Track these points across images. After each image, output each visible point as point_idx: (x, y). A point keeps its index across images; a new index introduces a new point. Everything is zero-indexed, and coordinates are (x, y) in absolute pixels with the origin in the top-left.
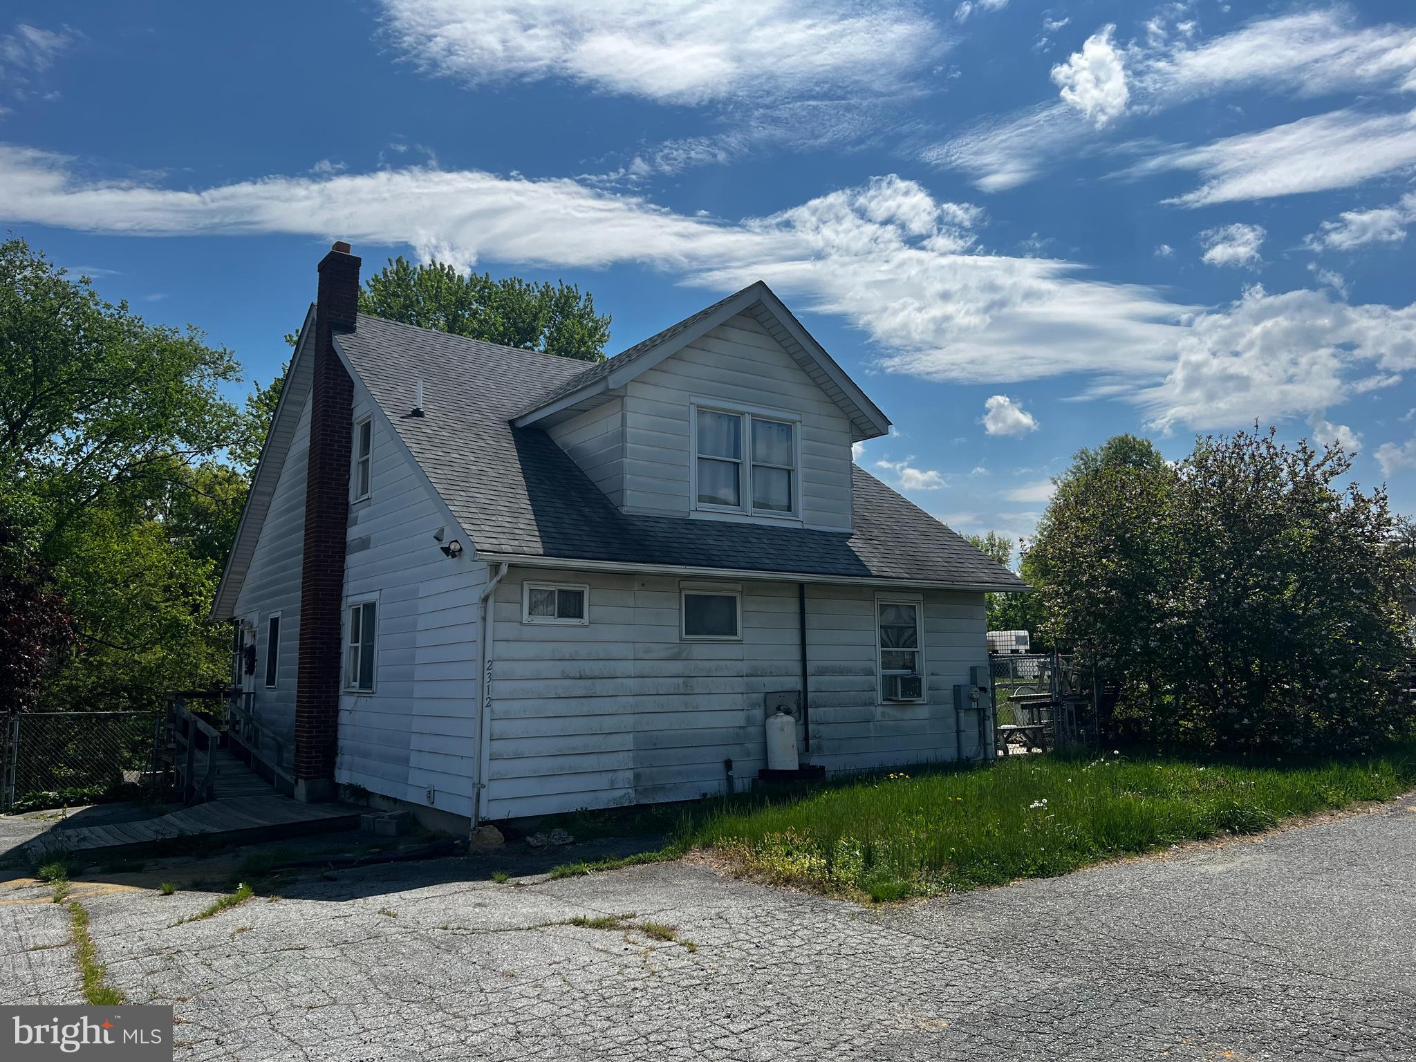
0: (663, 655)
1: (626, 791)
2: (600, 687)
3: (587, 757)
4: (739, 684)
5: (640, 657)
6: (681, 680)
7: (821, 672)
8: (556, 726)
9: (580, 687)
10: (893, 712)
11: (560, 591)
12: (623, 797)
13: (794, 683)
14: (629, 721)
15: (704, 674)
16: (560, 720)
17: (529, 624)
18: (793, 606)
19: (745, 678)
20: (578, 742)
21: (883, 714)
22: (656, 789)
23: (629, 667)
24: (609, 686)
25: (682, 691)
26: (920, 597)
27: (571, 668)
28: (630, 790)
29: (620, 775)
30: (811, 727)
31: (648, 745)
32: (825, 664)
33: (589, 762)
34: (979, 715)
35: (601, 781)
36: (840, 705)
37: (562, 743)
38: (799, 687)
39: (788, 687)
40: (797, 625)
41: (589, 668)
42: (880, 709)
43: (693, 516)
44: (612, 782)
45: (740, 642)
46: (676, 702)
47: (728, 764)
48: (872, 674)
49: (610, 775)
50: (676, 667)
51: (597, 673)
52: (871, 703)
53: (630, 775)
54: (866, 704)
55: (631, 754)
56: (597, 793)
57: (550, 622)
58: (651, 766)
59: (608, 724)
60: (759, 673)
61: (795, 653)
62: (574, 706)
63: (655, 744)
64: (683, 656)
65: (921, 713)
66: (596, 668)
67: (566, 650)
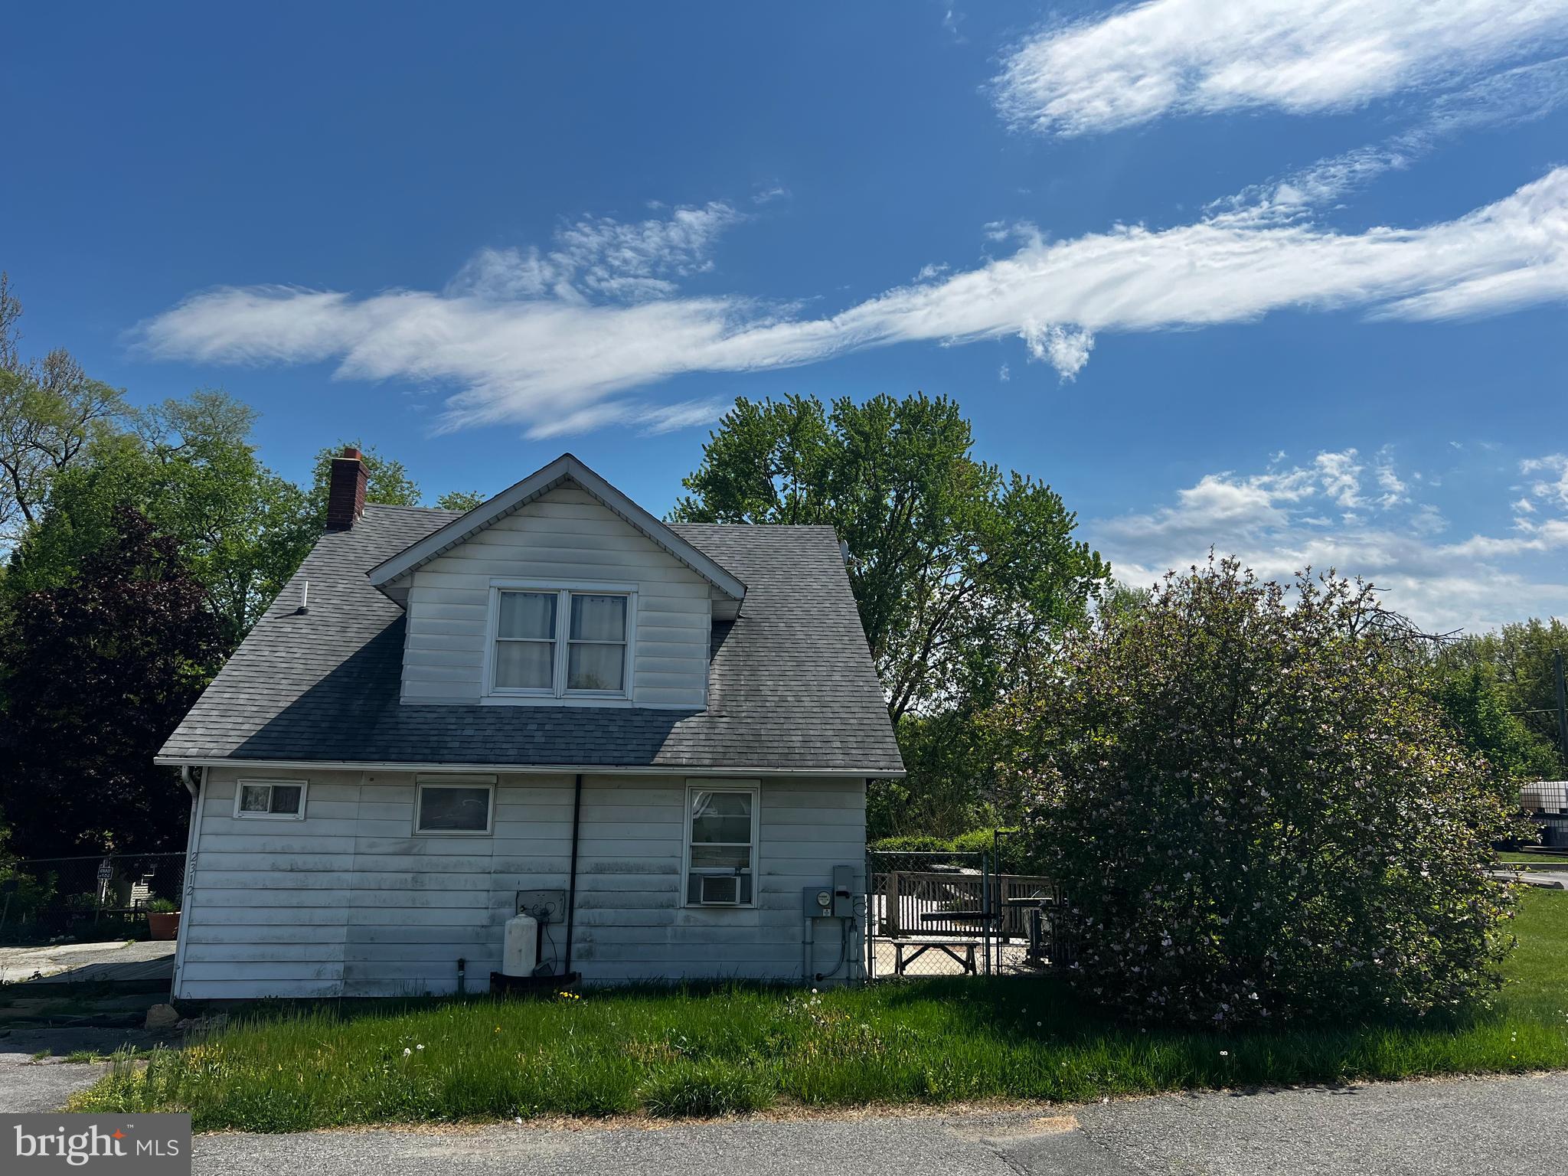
0: (391, 849)
1: (334, 982)
2: (312, 880)
3: (291, 947)
4: (485, 882)
5: (362, 851)
6: (409, 876)
7: (600, 869)
8: (261, 916)
9: (290, 880)
10: (701, 917)
11: (276, 789)
12: (328, 988)
13: (562, 881)
14: (344, 914)
15: (440, 870)
16: (266, 910)
17: (240, 819)
18: (567, 798)
19: (493, 875)
20: (285, 933)
21: (687, 919)
22: (369, 983)
23: (348, 861)
24: (324, 879)
25: (409, 887)
26: (758, 784)
27: (283, 861)
28: (339, 982)
29: (329, 966)
30: (578, 931)
31: (363, 939)
32: (606, 860)
33: (294, 952)
34: (843, 926)
35: (307, 972)
36: (622, 907)
37: (265, 931)
38: (568, 887)
39: (554, 885)
40: (571, 817)
41: (300, 861)
42: (682, 913)
43: (485, 703)
44: (319, 973)
45: (490, 837)
46: (403, 898)
47: (462, 964)
48: (675, 872)
49: (317, 966)
50: (406, 862)
51: (310, 866)
52: (671, 905)
53: (341, 967)
54: (662, 906)
55: (343, 946)
56: (303, 983)
57: (263, 818)
58: (366, 960)
59: (319, 915)
60: (512, 870)
61: (566, 849)
62: (283, 897)
63: (372, 939)
64: (415, 851)
65: (747, 919)
66: (311, 861)
67: (278, 843)
